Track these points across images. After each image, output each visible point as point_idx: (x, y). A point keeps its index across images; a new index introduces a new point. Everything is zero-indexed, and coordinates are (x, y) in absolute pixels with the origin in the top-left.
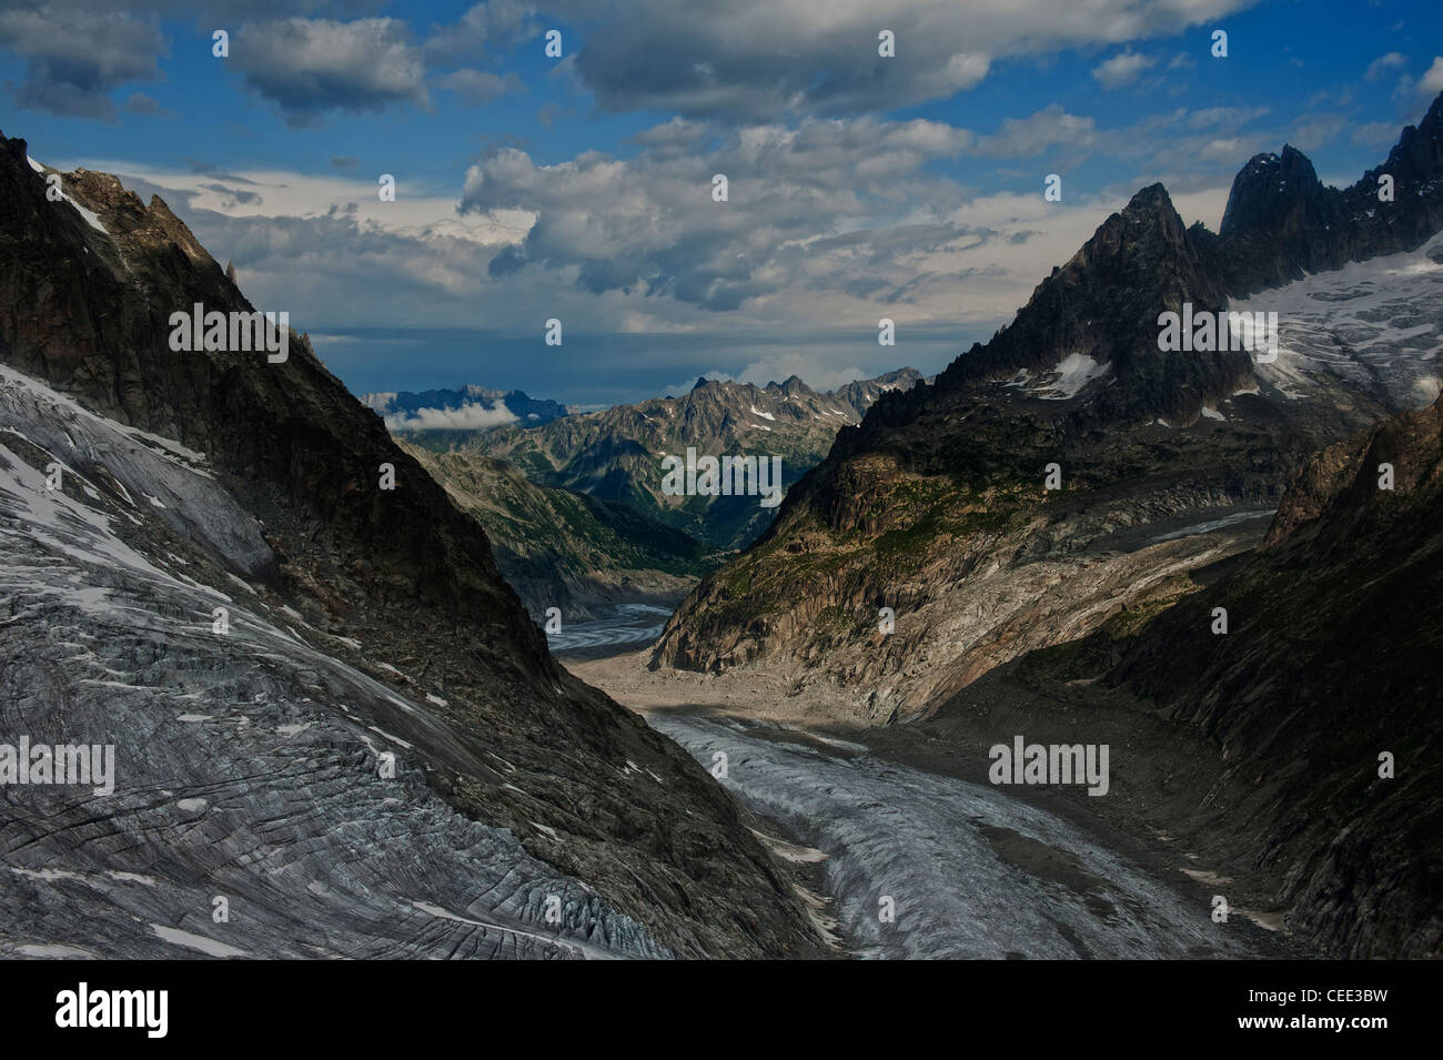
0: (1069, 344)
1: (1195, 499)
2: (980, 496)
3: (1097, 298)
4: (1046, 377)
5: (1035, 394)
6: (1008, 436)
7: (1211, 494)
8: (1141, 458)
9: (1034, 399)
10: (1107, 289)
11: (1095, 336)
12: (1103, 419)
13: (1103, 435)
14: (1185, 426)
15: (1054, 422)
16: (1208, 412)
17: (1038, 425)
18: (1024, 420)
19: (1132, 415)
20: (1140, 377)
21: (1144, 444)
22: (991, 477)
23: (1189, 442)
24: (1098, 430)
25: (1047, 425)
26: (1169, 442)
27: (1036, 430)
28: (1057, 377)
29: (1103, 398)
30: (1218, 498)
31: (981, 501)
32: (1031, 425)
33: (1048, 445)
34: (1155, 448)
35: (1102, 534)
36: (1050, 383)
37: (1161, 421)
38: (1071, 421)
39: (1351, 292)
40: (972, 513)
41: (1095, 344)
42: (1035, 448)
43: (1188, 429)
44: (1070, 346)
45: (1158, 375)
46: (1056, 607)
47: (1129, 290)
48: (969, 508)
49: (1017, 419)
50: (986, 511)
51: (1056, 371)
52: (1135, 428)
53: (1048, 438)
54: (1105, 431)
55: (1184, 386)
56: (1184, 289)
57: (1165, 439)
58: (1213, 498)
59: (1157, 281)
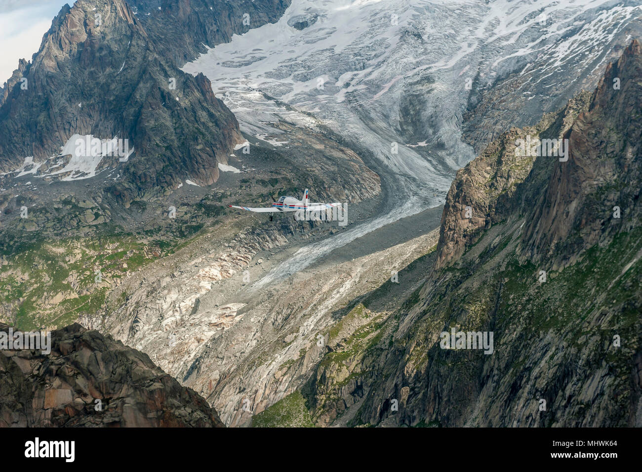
0: (67, 127)
1: (259, 243)
2: (65, 282)
3: (80, 82)
4: (55, 161)
5: (55, 178)
6: (59, 220)
7: (269, 237)
8: (193, 218)
9: (57, 183)
10: (86, 72)
11: (90, 116)
12: (140, 189)
13: (145, 204)
14: (211, 183)
15: (94, 198)
16: (224, 167)
17: (81, 205)
18: (66, 202)
19: (162, 181)
20: (157, 145)
21: (187, 205)
22: (65, 262)
23: (224, 196)
24: (138, 199)
25: (90, 204)
26: (207, 198)
27: (82, 210)
28: (67, 159)
29: (132, 170)
30: (276, 239)
31: (67, 287)
32: (75, 206)
33: (101, 220)
34: (200, 205)
35: (203, 292)
36: (64, 166)
37: (189, 182)
38: (109, 195)
39: (248, 58)
40: (64, 302)
41: (93, 123)
42: (90, 226)
43: (216, 185)
44: (70, 129)
45: (172, 141)
46: (224, 369)
47: (108, 70)
48: (59, 298)
49: (59, 203)
50: (77, 296)
51: (64, 153)
52: (169, 192)
53: (97, 216)
54: (145, 199)
55: (199, 147)
56: (162, 63)
57: (203, 197)
58: (272, 240)
59: (135, 59)
